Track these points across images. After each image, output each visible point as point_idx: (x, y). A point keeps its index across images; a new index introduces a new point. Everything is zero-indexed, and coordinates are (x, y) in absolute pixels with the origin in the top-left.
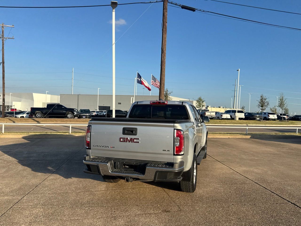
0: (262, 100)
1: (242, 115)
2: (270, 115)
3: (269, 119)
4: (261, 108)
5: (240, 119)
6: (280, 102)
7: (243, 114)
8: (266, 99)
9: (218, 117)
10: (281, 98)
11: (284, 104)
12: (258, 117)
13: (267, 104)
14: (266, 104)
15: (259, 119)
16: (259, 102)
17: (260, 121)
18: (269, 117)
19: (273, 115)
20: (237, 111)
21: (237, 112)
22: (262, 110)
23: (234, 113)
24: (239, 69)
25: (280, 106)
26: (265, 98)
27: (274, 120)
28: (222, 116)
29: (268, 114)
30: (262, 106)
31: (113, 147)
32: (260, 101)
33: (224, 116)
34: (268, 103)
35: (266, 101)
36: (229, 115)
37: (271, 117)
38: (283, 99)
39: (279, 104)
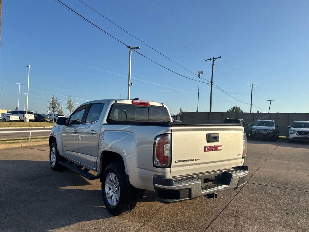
0: (53, 101)
1: (32, 117)
4: (52, 109)
5: (30, 121)
6: (68, 104)
7: (33, 115)
8: (57, 101)
9: (4, 119)
10: (70, 100)
12: (48, 119)
13: (58, 105)
14: (57, 106)
15: (49, 121)
16: (50, 103)
17: (52, 122)
20: (27, 112)
21: (27, 114)
22: (53, 111)
23: (23, 115)
24: (29, 66)
25: (68, 108)
26: (56, 99)
28: (9, 117)
29: (57, 116)
30: (53, 108)
31: (197, 160)
33: (12, 118)
34: (59, 105)
36: (18, 116)
38: (71, 102)
39: (68, 107)
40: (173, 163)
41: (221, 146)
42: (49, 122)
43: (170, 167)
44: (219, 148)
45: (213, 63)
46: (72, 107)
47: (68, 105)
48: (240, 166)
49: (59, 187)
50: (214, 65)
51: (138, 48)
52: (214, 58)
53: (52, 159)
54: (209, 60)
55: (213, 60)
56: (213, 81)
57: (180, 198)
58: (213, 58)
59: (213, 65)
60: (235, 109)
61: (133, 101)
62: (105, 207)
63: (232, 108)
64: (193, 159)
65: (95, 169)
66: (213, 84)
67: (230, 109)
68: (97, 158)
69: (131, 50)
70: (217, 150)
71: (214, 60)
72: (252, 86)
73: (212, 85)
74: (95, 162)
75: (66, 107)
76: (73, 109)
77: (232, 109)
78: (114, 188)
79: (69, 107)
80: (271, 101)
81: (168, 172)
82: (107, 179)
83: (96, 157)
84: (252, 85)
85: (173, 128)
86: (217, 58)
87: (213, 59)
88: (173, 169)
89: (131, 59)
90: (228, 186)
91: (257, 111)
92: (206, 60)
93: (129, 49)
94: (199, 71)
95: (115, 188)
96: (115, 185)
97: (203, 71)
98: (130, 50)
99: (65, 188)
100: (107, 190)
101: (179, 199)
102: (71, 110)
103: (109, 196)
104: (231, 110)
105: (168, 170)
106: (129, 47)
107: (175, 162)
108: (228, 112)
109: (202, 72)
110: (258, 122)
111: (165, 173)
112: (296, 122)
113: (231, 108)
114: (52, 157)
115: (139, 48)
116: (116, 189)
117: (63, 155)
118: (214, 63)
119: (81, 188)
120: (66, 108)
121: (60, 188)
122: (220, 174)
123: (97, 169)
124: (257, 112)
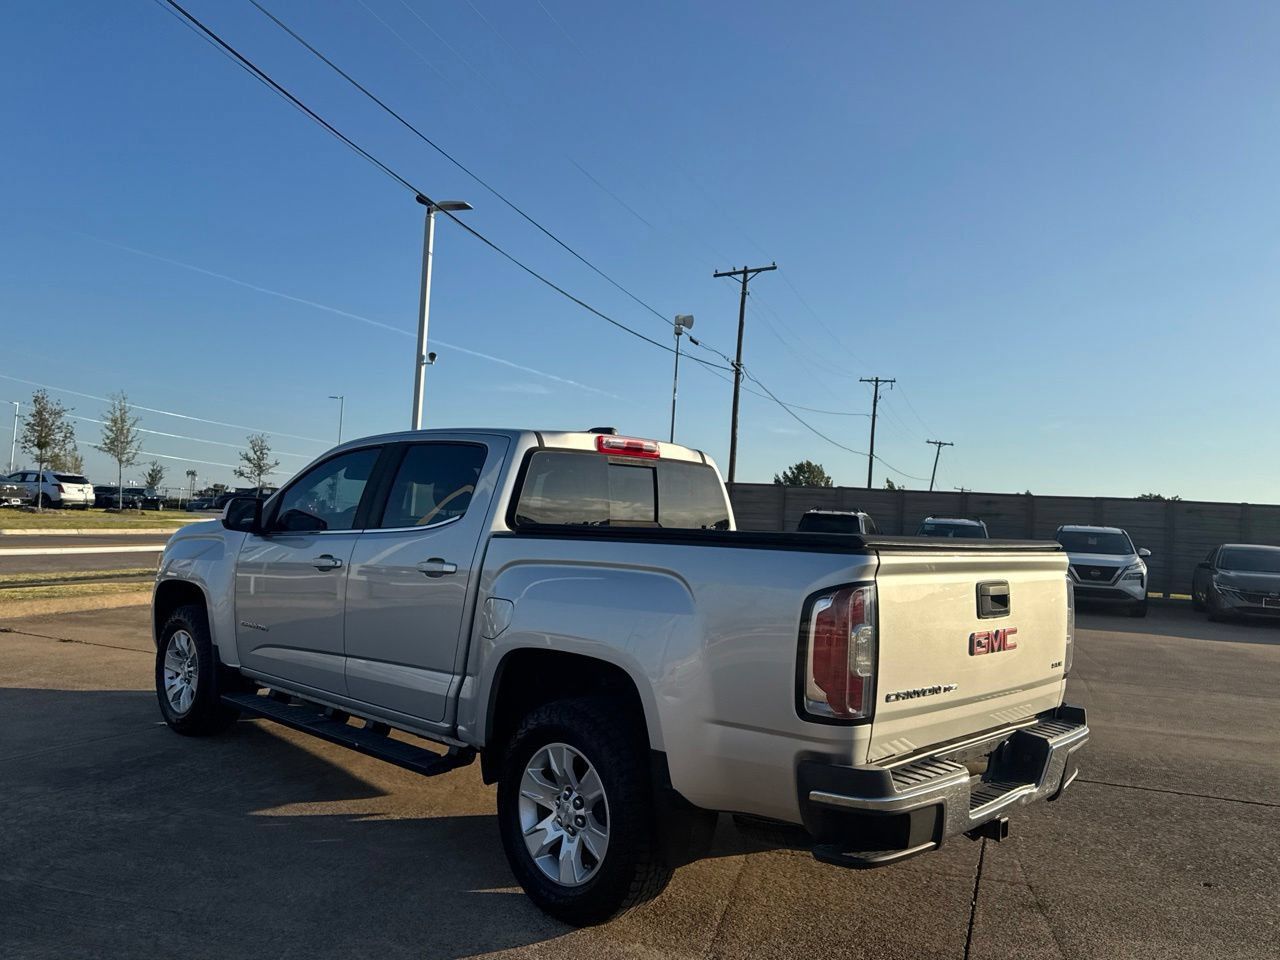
0: (39, 413)
2: (65, 485)
3: (60, 505)
4: (36, 451)
6: (111, 430)
8: (58, 414)
10: (118, 414)
11: (130, 439)
12: (14, 494)
13: (63, 434)
14: (59, 436)
15: (19, 503)
16: (28, 424)
17: (33, 511)
18: (63, 496)
19: (80, 486)
22: (41, 460)
25: (110, 449)
26: (58, 408)
27: (82, 507)
29: (58, 482)
30: (41, 445)
31: (950, 689)
32: (31, 420)
34: (71, 433)
35: (62, 419)
37: (72, 493)
38: (123, 421)
39: (108, 441)
40: (881, 706)
41: (1014, 632)
42: (18, 507)
43: (870, 719)
44: (1010, 640)
45: (744, 288)
46: (127, 443)
47: (110, 434)
48: (1055, 709)
49: (253, 810)
50: (747, 296)
51: (462, 207)
52: (749, 268)
53: (168, 683)
54: (729, 274)
55: (745, 277)
56: (743, 361)
57: (910, 844)
58: (746, 268)
59: (744, 294)
60: (805, 472)
61: (599, 438)
62: (521, 891)
63: (793, 466)
64: (940, 688)
65: (447, 725)
66: (742, 370)
67: (785, 473)
68: (457, 679)
69: (432, 215)
70: (1004, 649)
71: (750, 275)
72: (877, 386)
73: (738, 373)
74: (452, 694)
75: (100, 445)
76: (131, 455)
77: (793, 473)
78: (571, 809)
79: (112, 443)
80: (940, 443)
81: (860, 740)
82: (532, 771)
83: (454, 674)
84: (877, 381)
85: (882, 563)
86: (759, 271)
87: (745, 272)
88: (880, 728)
89: (431, 250)
90: (1037, 786)
91: (888, 481)
92: (715, 276)
93: (425, 208)
94: (677, 317)
95: (577, 807)
96: (575, 795)
97: (692, 317)
98: (429, 212)
99: (282, 811)
100: (527, 817)
101: (905, 847)
102: (124, 459)
103: (545, 843)
104: (789, 474)
105: (863, 731)
106: (421, 199)
107: (888, 698)
108: (776, 481)
109: (688, 322)
110: (927, 528)
111: (850, 744)
112: (1067, 528)
113: (790, 468)
114: (168, 674)
115: (469, 208)
116: (581, 812)
117: (238, 666)
118: (747, 290)
119: (354, 811)
120: (100, 449)
121: (262, 813)
122: (1004, 742)
123: (460, 727)
124: (887, 487)
